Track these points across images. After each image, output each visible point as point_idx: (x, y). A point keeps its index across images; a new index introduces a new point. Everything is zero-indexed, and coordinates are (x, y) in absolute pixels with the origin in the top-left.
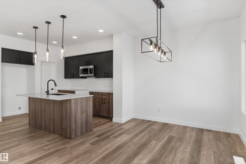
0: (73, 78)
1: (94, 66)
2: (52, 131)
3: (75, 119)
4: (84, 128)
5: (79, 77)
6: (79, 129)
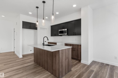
0: (55, 36)
1: (67, 29)
2: (46, 69)
3: (62, 63)
4: (67, 70)
5: (58, 35)
6: (64, 71)
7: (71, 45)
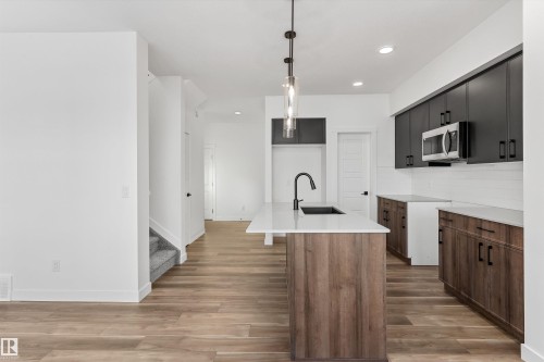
0: (412, 166)
7: (471, 222)
